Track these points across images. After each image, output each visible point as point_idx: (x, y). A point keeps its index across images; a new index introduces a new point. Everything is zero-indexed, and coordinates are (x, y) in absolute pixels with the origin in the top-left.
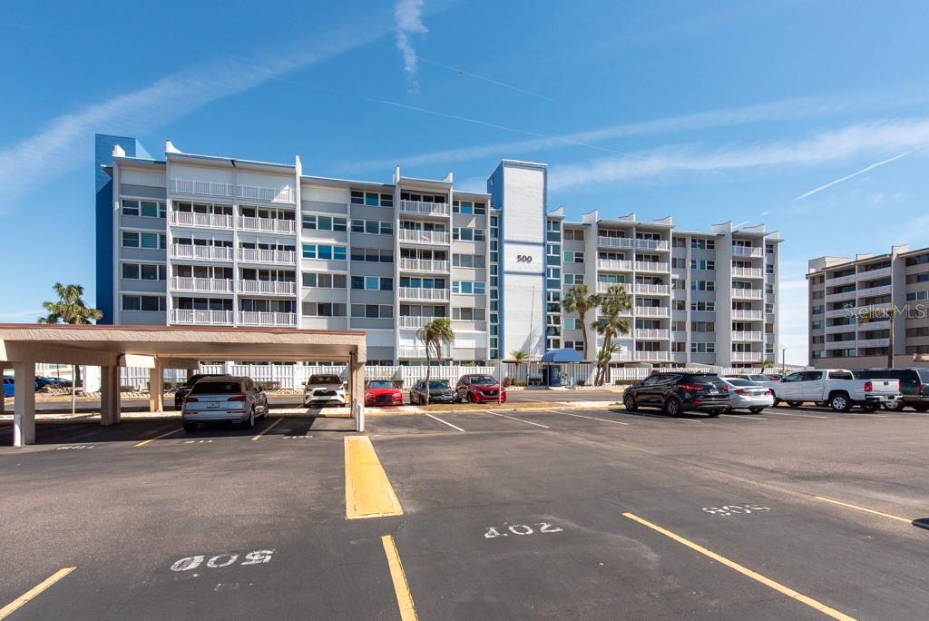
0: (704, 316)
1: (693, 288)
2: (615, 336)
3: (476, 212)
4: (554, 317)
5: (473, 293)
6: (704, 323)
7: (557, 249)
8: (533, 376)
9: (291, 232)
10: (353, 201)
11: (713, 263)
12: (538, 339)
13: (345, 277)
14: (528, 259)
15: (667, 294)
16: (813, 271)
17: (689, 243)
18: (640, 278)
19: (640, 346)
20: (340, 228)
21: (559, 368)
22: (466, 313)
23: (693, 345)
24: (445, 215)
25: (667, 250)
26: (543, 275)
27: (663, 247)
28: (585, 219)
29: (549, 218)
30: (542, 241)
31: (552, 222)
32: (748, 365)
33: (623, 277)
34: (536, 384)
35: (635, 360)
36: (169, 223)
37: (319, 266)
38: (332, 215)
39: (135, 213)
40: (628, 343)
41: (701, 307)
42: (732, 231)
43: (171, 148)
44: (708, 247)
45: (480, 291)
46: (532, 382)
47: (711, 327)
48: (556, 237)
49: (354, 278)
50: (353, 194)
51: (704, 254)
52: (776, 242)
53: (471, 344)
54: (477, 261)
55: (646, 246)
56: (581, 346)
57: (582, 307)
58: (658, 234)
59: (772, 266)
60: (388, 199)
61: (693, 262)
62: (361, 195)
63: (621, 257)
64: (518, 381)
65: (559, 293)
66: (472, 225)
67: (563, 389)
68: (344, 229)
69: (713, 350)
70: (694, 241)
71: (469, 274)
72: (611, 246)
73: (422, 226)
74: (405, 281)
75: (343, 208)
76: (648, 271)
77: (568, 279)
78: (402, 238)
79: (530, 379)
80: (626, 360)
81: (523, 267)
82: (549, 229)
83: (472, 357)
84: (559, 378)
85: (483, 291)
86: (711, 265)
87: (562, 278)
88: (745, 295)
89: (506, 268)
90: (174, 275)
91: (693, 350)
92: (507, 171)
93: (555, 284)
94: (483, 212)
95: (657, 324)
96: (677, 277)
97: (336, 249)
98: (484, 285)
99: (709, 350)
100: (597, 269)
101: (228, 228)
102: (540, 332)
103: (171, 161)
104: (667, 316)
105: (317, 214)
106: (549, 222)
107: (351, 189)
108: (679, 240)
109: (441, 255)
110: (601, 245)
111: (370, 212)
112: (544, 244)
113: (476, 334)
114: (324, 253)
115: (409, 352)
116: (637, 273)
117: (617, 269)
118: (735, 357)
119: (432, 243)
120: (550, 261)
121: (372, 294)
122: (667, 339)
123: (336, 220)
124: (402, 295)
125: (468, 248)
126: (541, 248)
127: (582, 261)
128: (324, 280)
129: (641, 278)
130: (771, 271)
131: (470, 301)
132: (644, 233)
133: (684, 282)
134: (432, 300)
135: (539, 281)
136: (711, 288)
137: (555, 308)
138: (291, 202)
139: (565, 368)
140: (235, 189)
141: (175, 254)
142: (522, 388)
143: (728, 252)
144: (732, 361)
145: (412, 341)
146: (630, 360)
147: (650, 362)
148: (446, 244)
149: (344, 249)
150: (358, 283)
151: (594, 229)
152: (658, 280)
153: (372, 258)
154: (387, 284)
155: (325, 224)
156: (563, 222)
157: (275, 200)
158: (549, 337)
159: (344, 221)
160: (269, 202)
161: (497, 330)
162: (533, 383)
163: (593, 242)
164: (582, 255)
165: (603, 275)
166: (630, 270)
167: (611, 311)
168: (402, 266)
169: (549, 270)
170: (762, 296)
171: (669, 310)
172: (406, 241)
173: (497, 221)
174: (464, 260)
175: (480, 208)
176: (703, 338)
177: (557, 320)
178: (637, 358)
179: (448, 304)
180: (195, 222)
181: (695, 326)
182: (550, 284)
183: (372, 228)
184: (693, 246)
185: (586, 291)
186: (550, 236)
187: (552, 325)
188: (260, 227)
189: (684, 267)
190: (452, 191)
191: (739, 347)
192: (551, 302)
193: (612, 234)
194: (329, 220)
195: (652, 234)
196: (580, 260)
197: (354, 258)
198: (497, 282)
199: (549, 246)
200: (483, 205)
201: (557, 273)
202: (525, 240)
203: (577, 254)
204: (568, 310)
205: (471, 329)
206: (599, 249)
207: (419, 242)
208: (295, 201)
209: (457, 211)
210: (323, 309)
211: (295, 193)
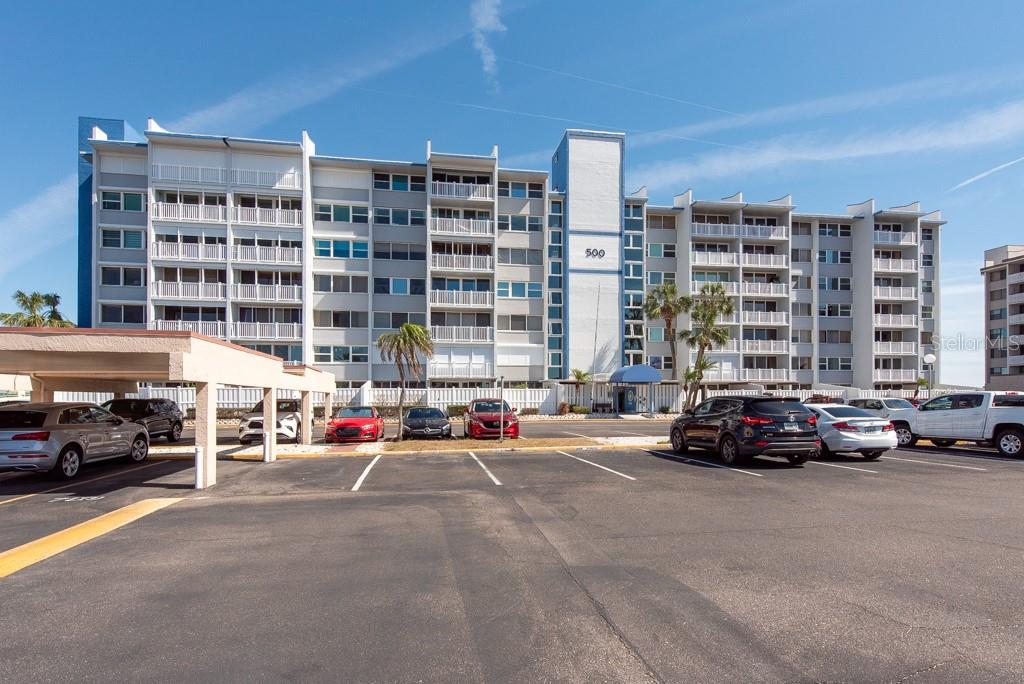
0: (836, 323)
1: (822, 287)
2: (710, 348)
3: (531, 195)
4: (635, 326)
5: (527, 297)
6: (837, 331)
7: (638, 240)
8: (601, 400)
9: (297, 225)
10: (377, 185)
11: (849, 254)
12: (613, 354)
13: (366, 278)
14: (600, 254)
15: (785, 295)
16: (990, 264)
17: (816, 229)
18: (748, 275)
19: (749, 362)
20: (360, 219)
21: (634, 390)
22: (518, 322)
23: (822, 360)
24: (489, 199)
25: (784, 238)
26: (620, 272)
27: (780, 234)
28: (677, 203)
29: (627, 201)
30: (618, 230)
31: (631, 208)
32: (897, 387)
33: (727, 274)
34: (604, 411)
35: (742, 380)
36: (151, 216)
37: (336, 267)
38: (351, 204)
39: (116, 206)
40: (733, 359)
41: (832, 311)
42: (873, 212)
43: (154, 127)
44: (842, 234)
45: (535, 294)
46: (598, 409)
47: (846, 338)
48: (638, 226)
49: (377, 281)
50: (377, 177)
51: (837, 243)
52: (937, 225)
53: (524, 360)
54: (532, 256)
55: (759, 233)
56: (670, 363)
57: (669, 313)
58: (773, 219)
59: (930, 257)
60: (419, 183)
61: (822, 253)
62: (386, 177)
63: (724, 249)
64: (579, 408)
65: (641, 296)
66: (526, 211)
67: (638, 417)
68: (365, 220)
69: (849, 367)
70: (822, 226)
71: (522, 273)
72: (710, 235)
73: (462, 214)
74: (439, 282)
75: (362, 194)
76: (760, 266)
77: (655, 277)
78: (436, 229)
79: (597, 405)
80: (731, 381)
81: (594, 263)
82: (627, 214)
83: (526, 378)
84: (634, 403)
85: (539, 294)
86: (846, 258)
87: (645, 277)
88: (891, 295)
89: (572, 265)
90: (157, 279)
91: (822, 367)
92: (573, 143)
93: (638, 284)
94: (540, 195)
95: (773, 334)
96: (799, 272)
97: (356, 244)
98: (540, 286)
99: (843, 367)
100: (691, 264)
101: (221, 221)
102: (616, 345)
103: (154, 143)
104: (784, 324)
105: (331, 202)
106: (627, 207)
107: (373, 170)
108: (801, 226)
109: (484, 249)
110: (696, 234)
111: (396, 199)
112: (620, 235)
113: (529, 348)
114: (341, 250)
115: (442, 371)
116: (744, 269)
117: (717, 264)
118: (879, 376)
119: (472, 234)
120: (628, 255)
121: (398, 300)
122: (785, 352)
123: (355, 209)
124: (434, 300)
125: (520, 240)
126: (617, 240)
127: (672, 255)
128: (341, 284)
129: (751, 275)
130: (930, 264)
131: (522, 307)
132: (754, 218)
133: (809, 279)
134: (472, 306)
135: (614, 281)
136: (846, 286)
137: (637, 315)
138: (297, 187)
139: (642, 391)
140: (229, 174)
141: (157, 253)
142: (583, 416)
143: (868, 239)
144: (874, 380)
145: (447, 356)
146: (735, 380)
147: (761, 383)
148: (489, 235)
149: (365, 245)
150: (382, 286)
151: (688, 214)
152: (774, 277)
153: (399, 256)
154: (418, 287)
155: (341, 214)
156: (646, 206)
157: (277, 186)
158: (627, 351)
159: (365, 210)
160: (270, 188)
161: (559, 342)
162: (600, 409)
163: (687, 229)
164: (673, 247)
165: (699, 272)
166: (735, 265)
167: (704, 316)
168: (434, 265)
169: (628, 266)
170: (916, 296)
171: (788, 316)
172: (438, 232)
173: (560, 205)
174: (516, 256)
175: (536, 190)
176: (836, 351)
177: (638, 330)
178: (744, 377)
179: (492, 310)
180: (181, 214)
181: (825, 337)
182: (629, 284)
183: (400, 218)
184: (822, 233)
185: (673, 292)
186: (629, 224)
187: (632, 335)
188: (258, 217)
189: (809, 260)
190: (497, 168)
191: (884, 363)
192: (631, 307)
193: (712, 220)
194: (346, 209)
195: (765, 219)
196: (670, 253)
197: (377, 255)
198: (559, 282)
199: (628, 237)
200: (540, 186)
201: (638, 270)
202: (603, 230)
203: (666, 247)
204: (651, 317)
205: (525, 342)
206: (693, 239)
207: (455, 233)
208: (302, 186)
209: (506, 194)
210: (340, 319)
211: (301, 177)
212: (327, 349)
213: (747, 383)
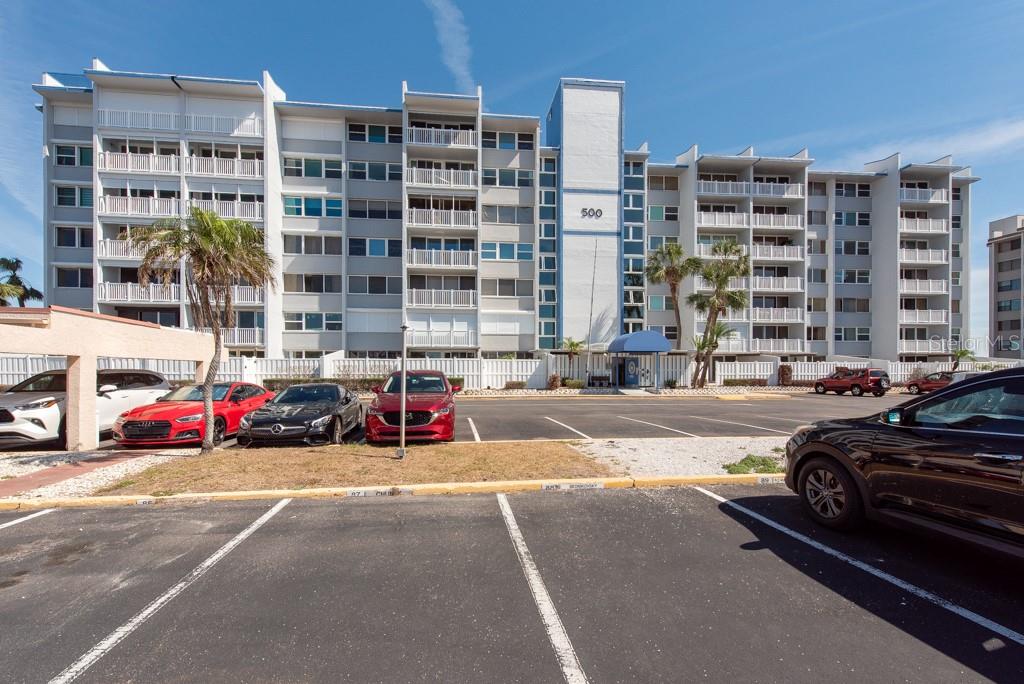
0: (854, 290)
1: (838, 251)
2: (724, 314)
3: (521, 146)
4: (635, 293)
5: (516, 259)
6: (854, 299)
7: (638, 200)
8: (598, 373)
9: (258, 176)
10: (352, 137)
11: (867, 216)
12: (611, 322)
13: (340, 238)
14: (598, 214)
15: (800, 259)
16: (998, 234)
17: (832, 189)
18: (759, 237)
19: (758, 331)
20: (334, 174)
21: (636, 361)
22: (507, 286)
23: (838, 330)
24: (471, 147)
25: (800, 196)
26: (619, 234)
27: (795, 192)
28: (680, 160)
29: (627, 156)
30: (617, 188)
31: (631, 164)
32: (923, 358)
33: (736, 236)
34: (601, 385)
35: (752, 351)
36: (97, 167)
37: (309, 227)
38: (323, 157)
39: (71, 161)
40: (743, 327)
41: (850, 278)
42: (900, 166)
43: (99, 66)
44: (860, 194)
45: (525, 256)
46: (596, 382)
47: (864, 306)
48: (638, 184)
49: (352, 242)
50: (352, 127)
51: (855, 204)
53: (514, 328)
54: (520, 215)
55: (771, 193)
56: (673, 333)
57: (674, 275)
58: (786, 175)
59: (960, 218)
60: (396, 135)
61: (838, 215)
62: (362, 128)
63: (731, 209)
64: (576, 381)
65: (641, 260)
66: (515, 164)
67: (641, 393)
68: (338, 175)
69: (867, 338)
70: (839, 186)
71: (511, 233)
72: (716, 193)
73: (443, 165)
74: (418, 242)
75: (335, 147)
76: (772, 227)
77: (655, 241)
78: (413, 181)
79: (594, 378)
80: (740, 352)
81: (591, 224)
82: (627, 172)
83: (515, 348)
84: (636, 376)
85: (530, 256)
86: (865, 220)
87: (646, 241)
88: (918, 258)
89: (566, 226)
90: (104, 238)
91: (838, 338)
92: (568, 94)
93: (638, 248)
94: (530, 147)
95: (783, 301)
96: (813, 235)
97: (329, 202)
98: (531, 247)
99: (860, 338)
100: (697, 225)
101: (174, 172)
102: (614, 312)
103: (100, 86)
104: (799, 290)
105: (303, 156)
106: (627, 164)
107: (347, 120)
108: (818, 186)
109: (468, 204)
110: (702, 193)
111: (371, 152)
112: (619, 193)
113: (519, 315)
114: (313, 208)
115: (420, 339)
116: (755, 230)
117: (725, 226)
118: (905, 347)
119: (453, 186)
120: (629, 216)
121: (372, 264)
122: (800, 321)
123: (329, 163)
124: (412, 261)
125: (510, 196)
126: (616, 198)
127: (674, 218)
128: (313, 244)
129: (761, 237)
130: (960, 225)
131: (511, 270)
132: (765, 177)
133: (823, 244)
134: (453, 267)
135: (613, 243)
136: (864, 251)
137: (636, 280)
138: (258, 134)
139: (645, 362)
140: (183, 121)
141: (104, 207)
142: (577, 391)
143: (890, 201)
144: (899, 352)
145: (425, 323)
146: (745, 351)
147: (778, 355)
148: (472, 187)
149: (338, 203)
150: (357, 247)
151: (693, 172)
152: (785, 240)
153: (377, 214)
154: (395, 249)
155: (313, 169)
156: (647, 164)
157: (236, 133)
158: (626, 320)
159: (338, 164)
160: (227, 135)
161: (552, 311)
162: (597, 383)
163: (692, 189)
164: (676, 210)
165: (705, 235)
166: (745, 226)
167: (718, 276)
168: (411, 221)
169: (627, 229)
170: (947, 259)
171: (803, 282)
172: (415, 184)
173: (553, 163)
174: (506, 214)
175: (526, 141)
176: (853, 320)
177: (638, 297)
178: (754, 348)
179: (475, 272)
180: (130, 164)
181: (840, 305)
182: (629, 248)
183: (377, 173)
184: (839, 193)
185: (679, 253)
186: (629, 183)
187: (632, 303)
188: (216, 168)
189: (824, 222)
190: (481, 114)
191: (909, 333)
192: (631, 272)
193: (719, 177)
194: (318, 163)
195: (777, 177)
196: (672, 215)
197: (353, 214)
198: (552, 245)
199: (627, 197)
200: (531, 137)
201: (638, 232)
202: (600, 187)
203: (668, 210)
204: (653, 281)
205: (512, 309)
206: (700, 200)
207: (434, 185)
208: (263, 132)
209: (493, 145)
210: (313, 284)
211: (262, 122)
212: (299, 316)
213: (758, 355)
